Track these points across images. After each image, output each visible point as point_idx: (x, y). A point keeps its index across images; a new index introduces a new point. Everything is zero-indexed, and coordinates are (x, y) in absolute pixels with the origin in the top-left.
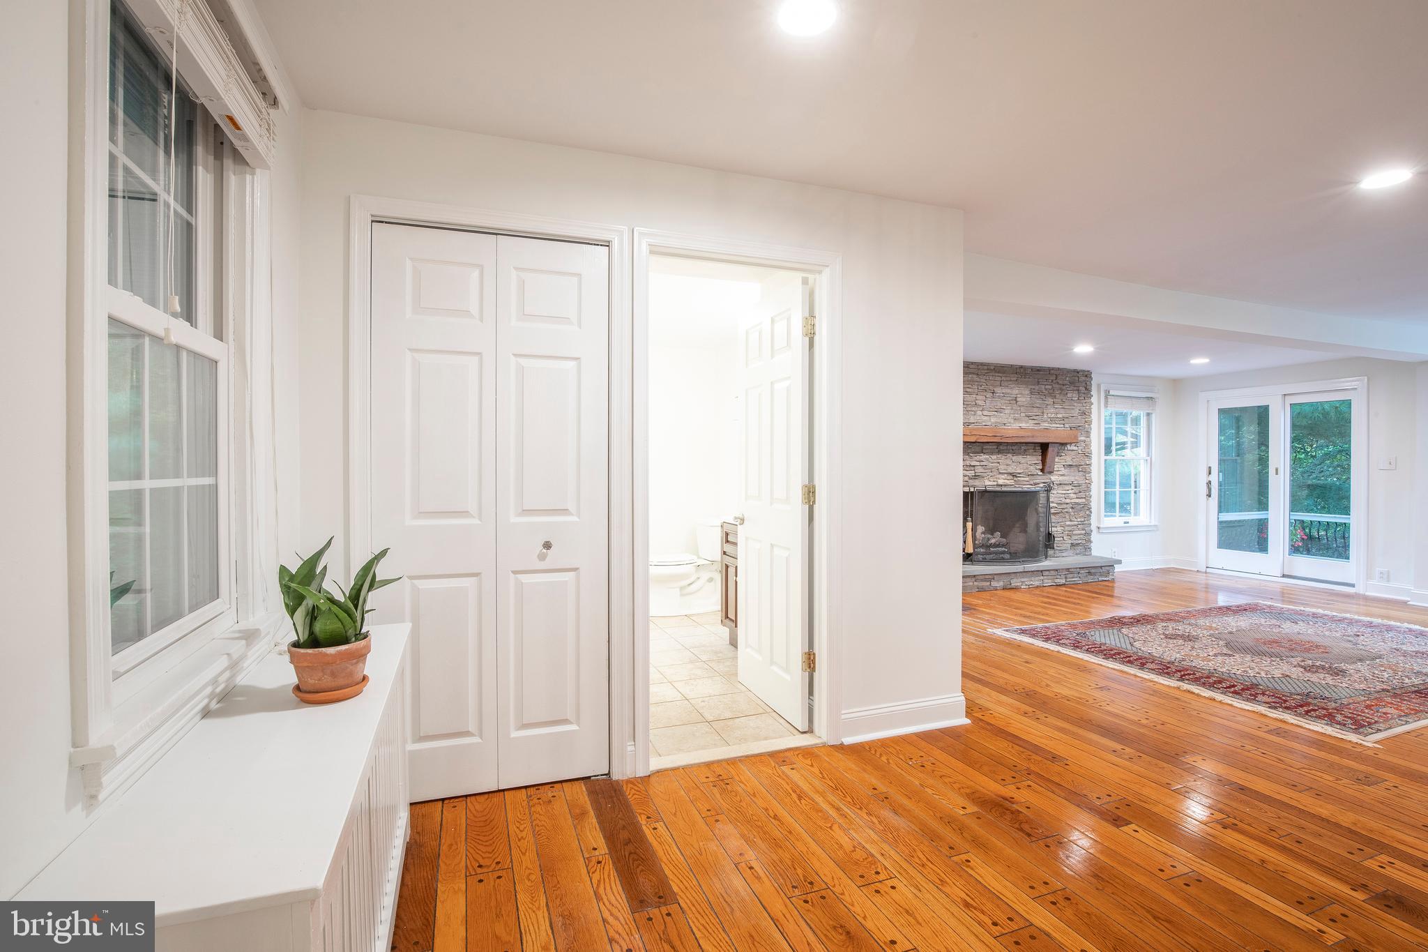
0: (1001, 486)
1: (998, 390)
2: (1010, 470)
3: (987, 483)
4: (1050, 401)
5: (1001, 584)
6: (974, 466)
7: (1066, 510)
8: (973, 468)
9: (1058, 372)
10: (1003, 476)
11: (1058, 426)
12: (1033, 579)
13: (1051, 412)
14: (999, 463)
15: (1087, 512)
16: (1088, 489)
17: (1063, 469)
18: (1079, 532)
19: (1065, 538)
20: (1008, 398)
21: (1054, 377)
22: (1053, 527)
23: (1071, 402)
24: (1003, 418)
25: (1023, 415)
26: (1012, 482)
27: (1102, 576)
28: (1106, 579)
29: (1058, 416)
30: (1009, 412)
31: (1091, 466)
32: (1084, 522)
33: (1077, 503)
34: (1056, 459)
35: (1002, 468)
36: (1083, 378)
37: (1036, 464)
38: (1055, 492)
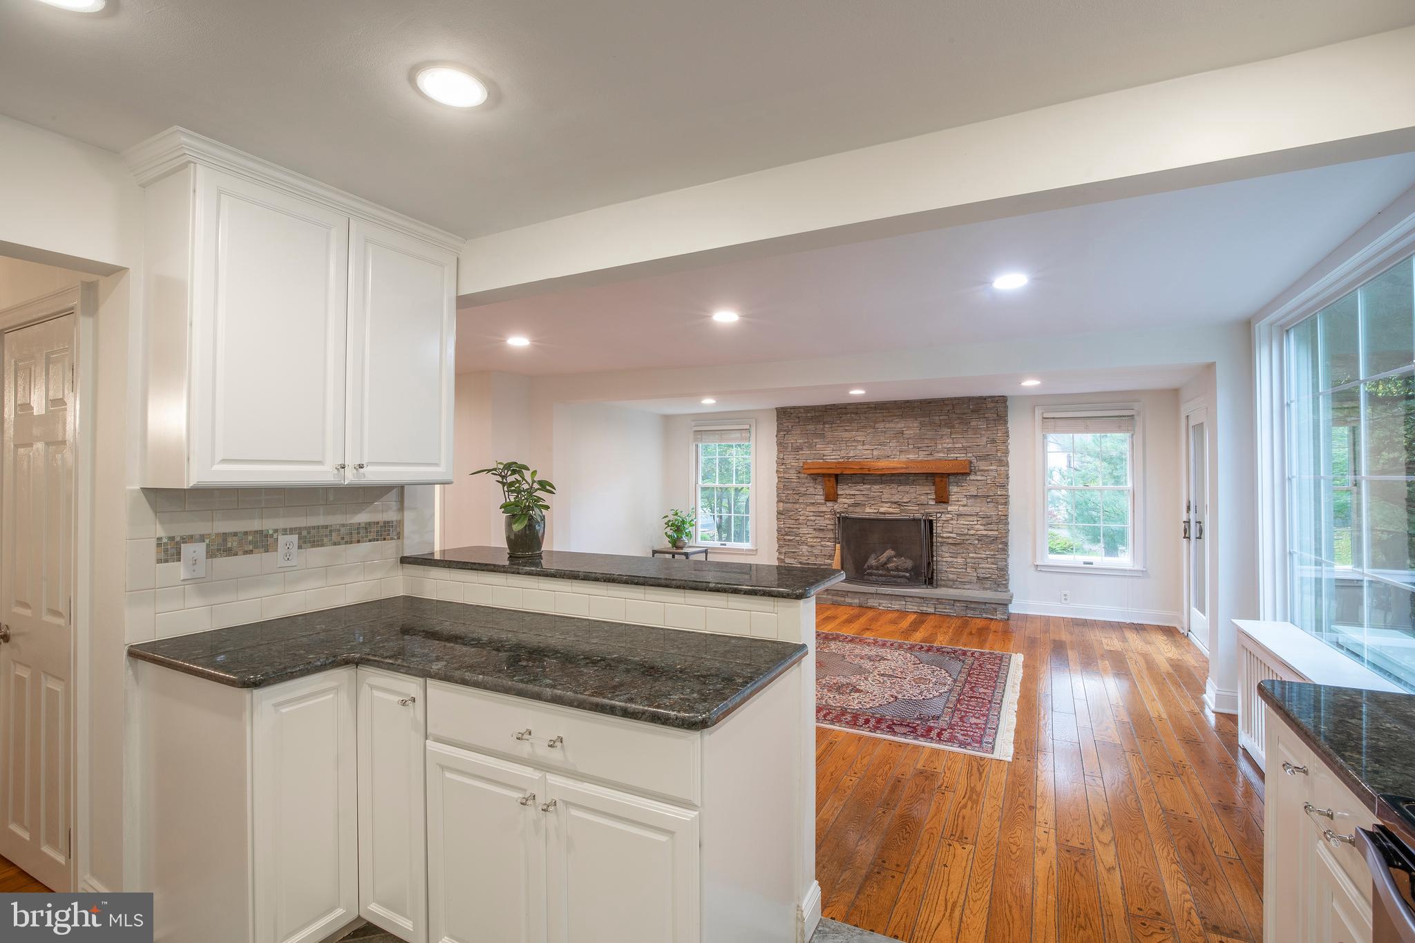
0: (885, 513)
1: (880, 426)
2: (896, 498)
3: (868, 510)
4: (947, 431)
5: (857, 601)
6: (855, 495)
7: (969, 541)
8: (853, 497)
9: (955, 402)
10: (887, 505)
11: (958, 455)
12: (893, 602)
13: (947, 443)
14: (882, 492)
15: (1000, 546)
16: (1003, 520)
17: (965, 499)
18: (988, 566)
19: (968, 570)
20: (892, 432)
21: (950, 407)
22: (951, 557)
23: (976, 430)
24: (887, 450)
25: (911, 446)
26: (897, 510)
27: (986, 613)
28: (992, 617)
29: (957, 446)
30: (894, 445)
31: (1007, 496)
32: (997, 557)
33: (986, 536)
34: (954, 489)
35: (885, 497)
36: (993, 404)
37: (927, 494)
38: (954, 522)
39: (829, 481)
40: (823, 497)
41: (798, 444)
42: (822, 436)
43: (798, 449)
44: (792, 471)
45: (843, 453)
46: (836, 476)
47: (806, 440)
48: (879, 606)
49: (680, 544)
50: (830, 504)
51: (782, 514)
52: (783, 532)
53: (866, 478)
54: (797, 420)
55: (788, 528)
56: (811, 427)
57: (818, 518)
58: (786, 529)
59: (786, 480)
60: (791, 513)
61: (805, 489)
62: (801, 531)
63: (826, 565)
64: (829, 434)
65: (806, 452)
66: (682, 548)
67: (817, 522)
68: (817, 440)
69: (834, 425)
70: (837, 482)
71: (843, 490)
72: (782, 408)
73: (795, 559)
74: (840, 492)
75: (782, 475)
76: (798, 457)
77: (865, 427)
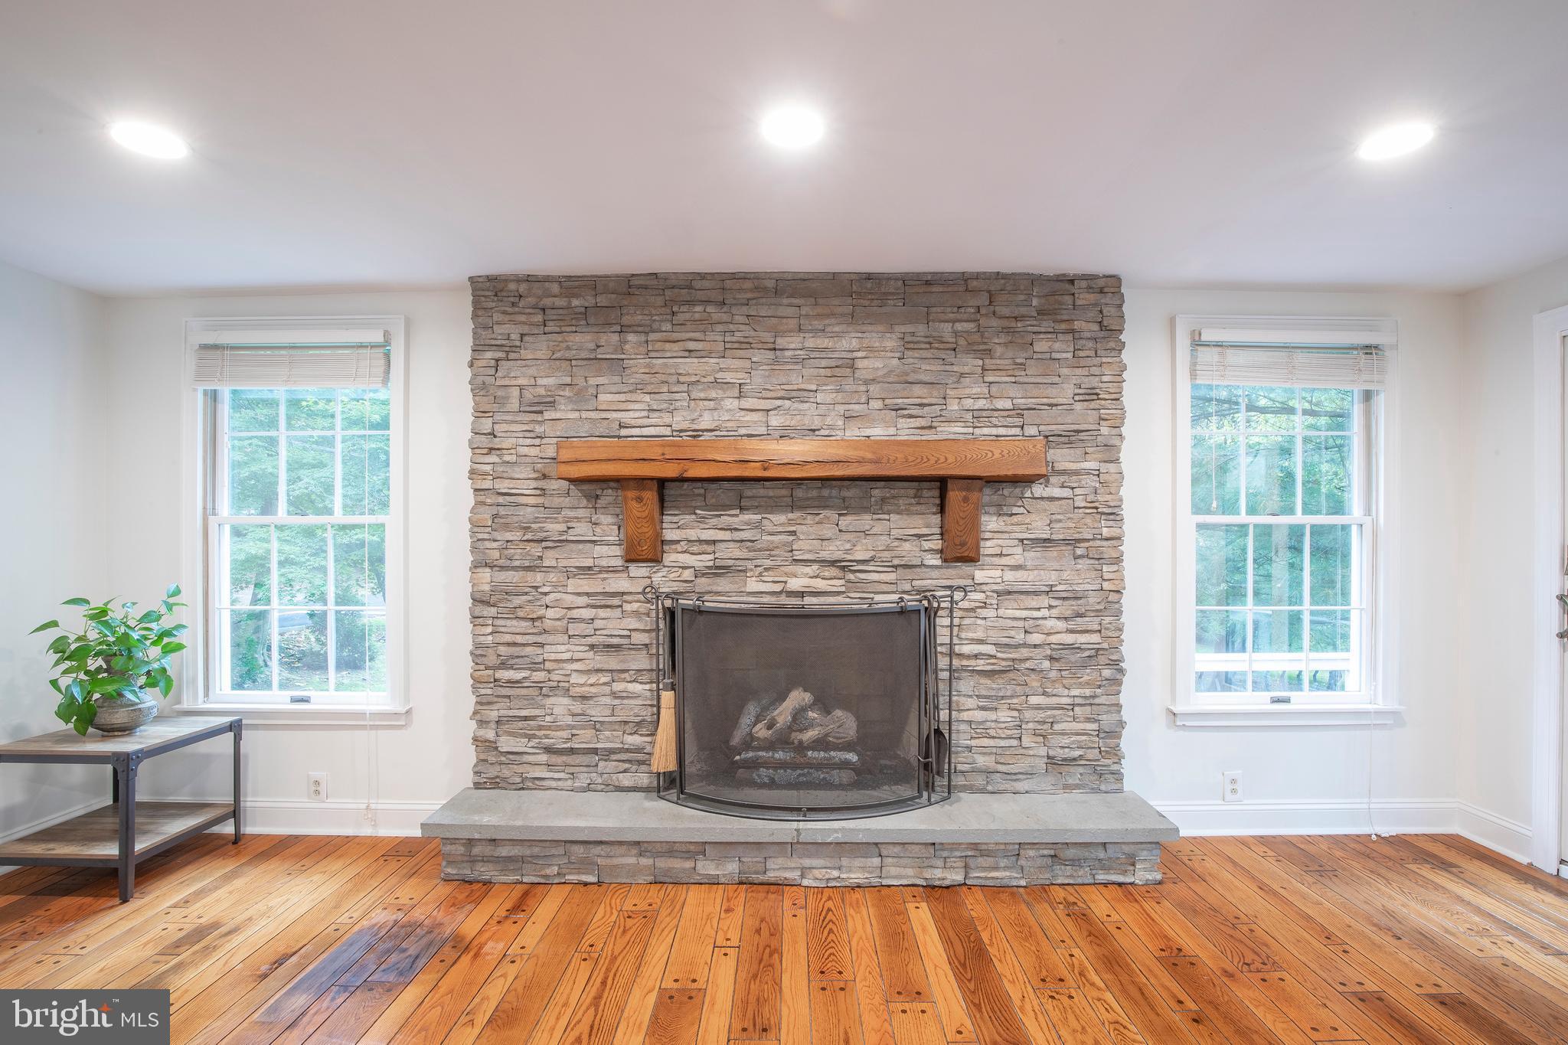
0: (801, 594)
1: (791, 342)
2: (832, 551)
3: (753, 585)
4: (971, 364)
5: (732, 868)
6: (714, 542)
7: (1028, 664)
8: (710, 548)
9: (995, 287)
10: (808, 570)
11: (1002, 431)
12: (845, 862)
13: (971, 395)
14: (793, 533)
15: (1107, 673)
16: (1111, 602)
17: (1019, 550)
18: (1078, 727)
19: (1027, 741)
20: (824, 363)
21: (983, 300)
22: (983, 708)
23: (1048, 364)
24: (808, 414)
25: (876, 404)
26: (837, 585)
27: (1107, 869)
28: (1121, 879)
29: (1000, 404)
30: (830, 398)
32: (1097, 701)
33: (1071, 647)
34: (990, 523)
35: (804, 547)
36: (1092, 298)
37: (919, 536)
38: (990, 613)
39: (639, 499)
40: (617, 551)
41: (542, 392)
42: (618, 365)
43: (540, 406)
44: (525, 472)
45: (680, 421)
46: (662, 483)
47: (568, 380)
48: (803, 876)
49: (120, 717)
50: (638, 570)
51: (488, 603)
52: (492, 660)
53: (749, 493)
54: (539, 318)
55: (508, 644)
56: (582, 340)
57: (602, 613)
58: (502, 650)
59: (501, 499)
60: (517, 601)
61: (562, 527)
62: (549, 653)
63: (628, 751)
64: (638, 365)
65: (564, 412)
66: (126, 730)
67: (598, 624)
68: (600, 380)
69: (652, 336)
70: (662, 508)
71: (679, 527)
72: (491, 279)
73: (530, 737)
74: (669, 535)
75: (487, 484)
76: (539, 429)
77: (746, 344)
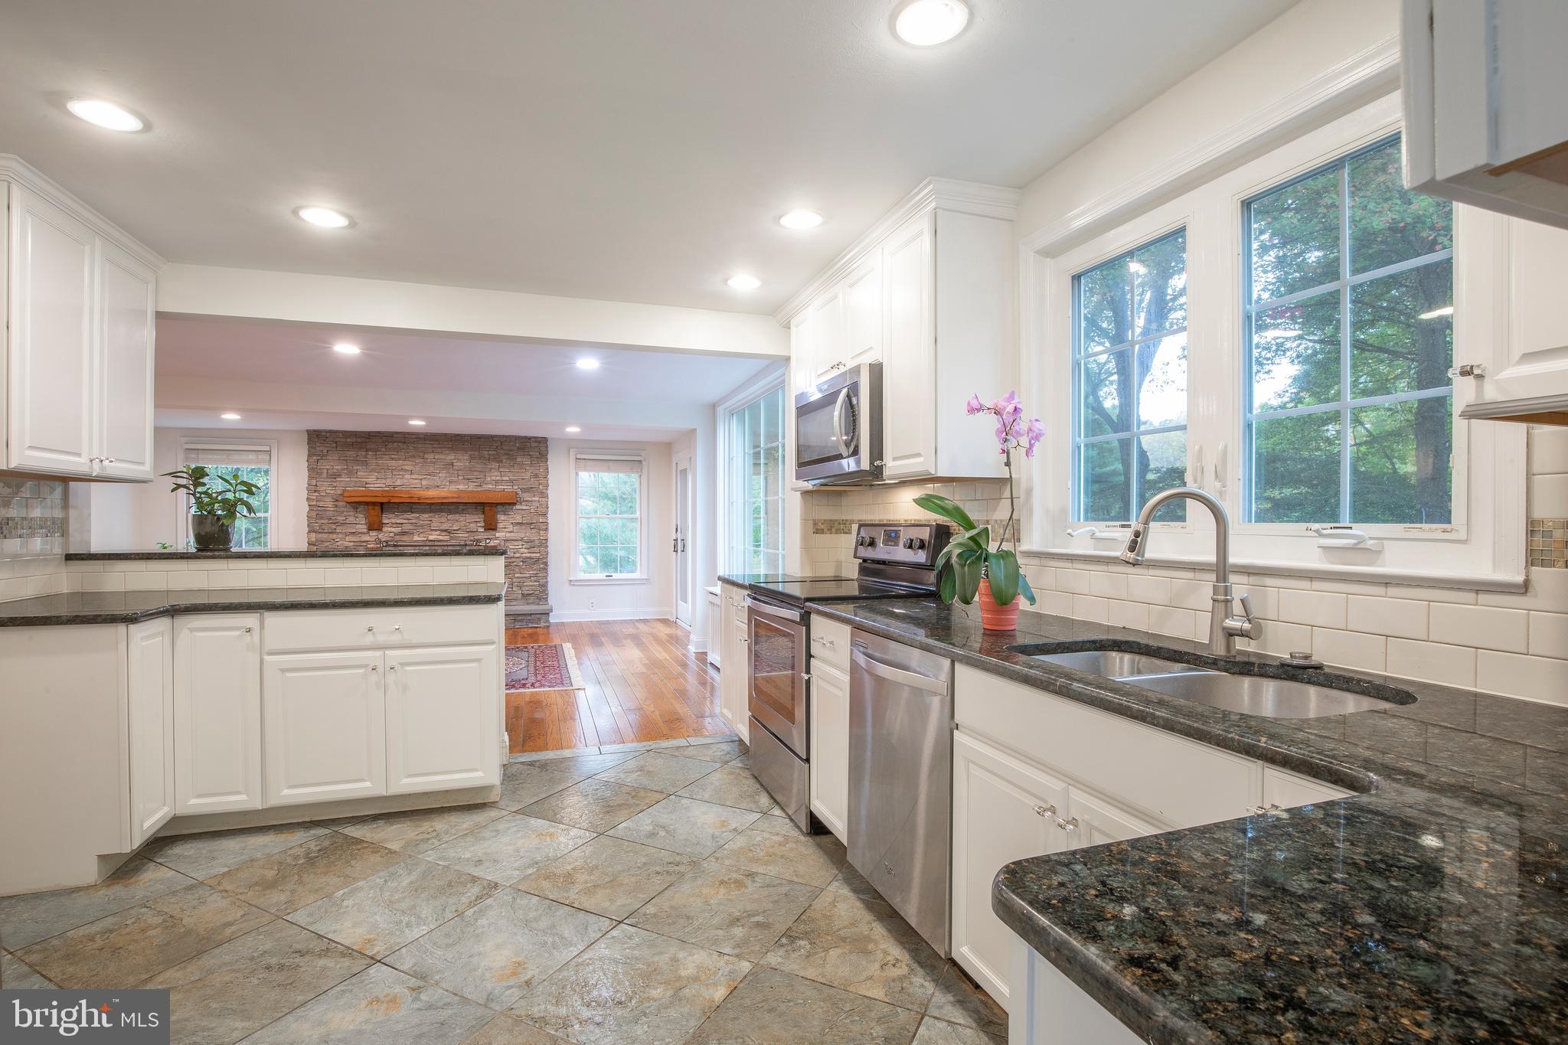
0: (434, 541)
1: (431, 456)
2: (445, 526)
3: (416, 538)
4: (495, 465)
6: (402, 523)
7: (515, 564)
8: (400, 525)
9: (503, 440)
10: (436, 533)
11: (506, 487)
13: (495, 476)
14: (431, 520)
15: (542, 566)
16: (544, 543)
17: (511, 526)
18: (532, 583)
19: (514, 589)
20: (442, 463)
21: (498, 444)
23: (521, 466)
24: (436, 480)
25: (461, 478)
26: (447, 538)
27: (532, 623)
28: (536, 626)
29: (504, 479)
30: (444, 475)
31: (546, 523)
32: (538, 575)
33: (529, 558)
34: (501, 517)
35: (435, 525)
36: (537, 444)
37: (477, 521)
39: (373, 509)
40: (365, 527)
41: (336, 471)
42: (365, 463)
43: (335, 476)
44: (330, 499)
45: (389, 482)
46: (382, 504)
47: (346, 467)
50: (373, 533)
53: (415, 507)
54: (334, 445)
56: (351, 453)
57: (358, 548)
59: (319, 508)
60: (326, 544)
61: (344, 518)
64: (373, 462)
65: (345, 479)
68: (358, 467)
69: (378, 453)
70: (382, 509)
71: (388, 519)
72: (314, 431)
74: (385, 521)
75: (314, 503)
76: (335, 484)
77: (413, 456)
